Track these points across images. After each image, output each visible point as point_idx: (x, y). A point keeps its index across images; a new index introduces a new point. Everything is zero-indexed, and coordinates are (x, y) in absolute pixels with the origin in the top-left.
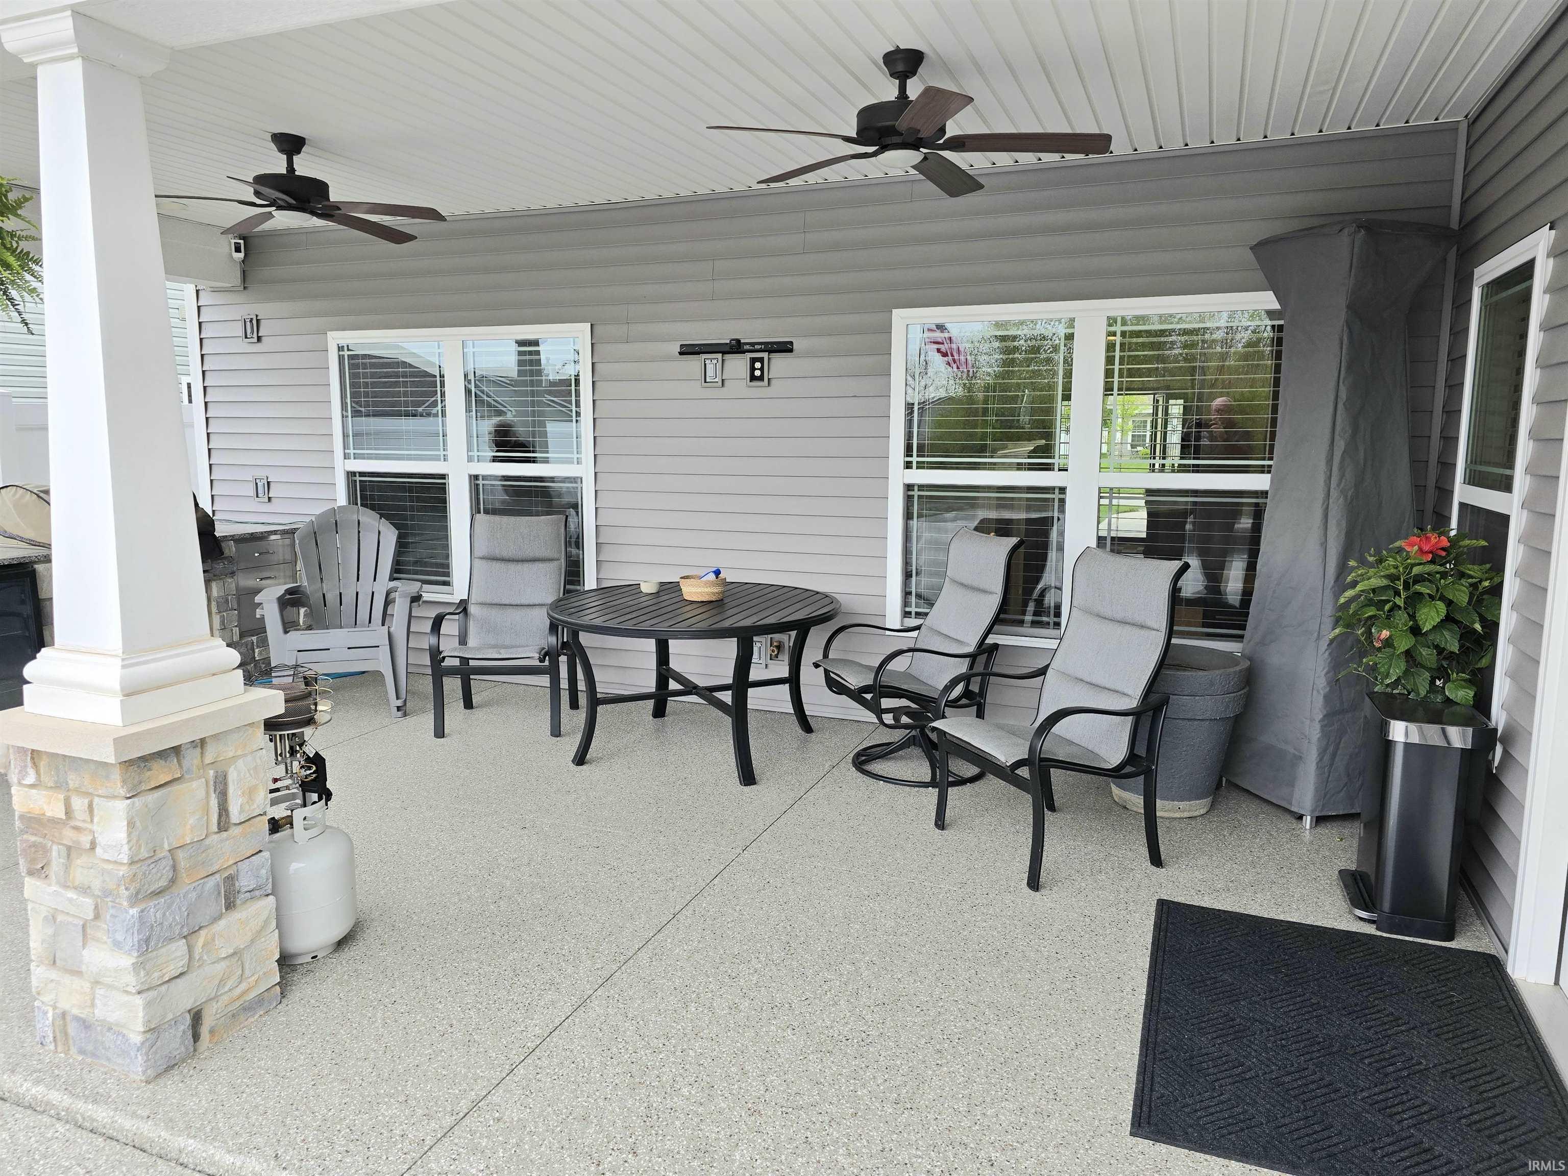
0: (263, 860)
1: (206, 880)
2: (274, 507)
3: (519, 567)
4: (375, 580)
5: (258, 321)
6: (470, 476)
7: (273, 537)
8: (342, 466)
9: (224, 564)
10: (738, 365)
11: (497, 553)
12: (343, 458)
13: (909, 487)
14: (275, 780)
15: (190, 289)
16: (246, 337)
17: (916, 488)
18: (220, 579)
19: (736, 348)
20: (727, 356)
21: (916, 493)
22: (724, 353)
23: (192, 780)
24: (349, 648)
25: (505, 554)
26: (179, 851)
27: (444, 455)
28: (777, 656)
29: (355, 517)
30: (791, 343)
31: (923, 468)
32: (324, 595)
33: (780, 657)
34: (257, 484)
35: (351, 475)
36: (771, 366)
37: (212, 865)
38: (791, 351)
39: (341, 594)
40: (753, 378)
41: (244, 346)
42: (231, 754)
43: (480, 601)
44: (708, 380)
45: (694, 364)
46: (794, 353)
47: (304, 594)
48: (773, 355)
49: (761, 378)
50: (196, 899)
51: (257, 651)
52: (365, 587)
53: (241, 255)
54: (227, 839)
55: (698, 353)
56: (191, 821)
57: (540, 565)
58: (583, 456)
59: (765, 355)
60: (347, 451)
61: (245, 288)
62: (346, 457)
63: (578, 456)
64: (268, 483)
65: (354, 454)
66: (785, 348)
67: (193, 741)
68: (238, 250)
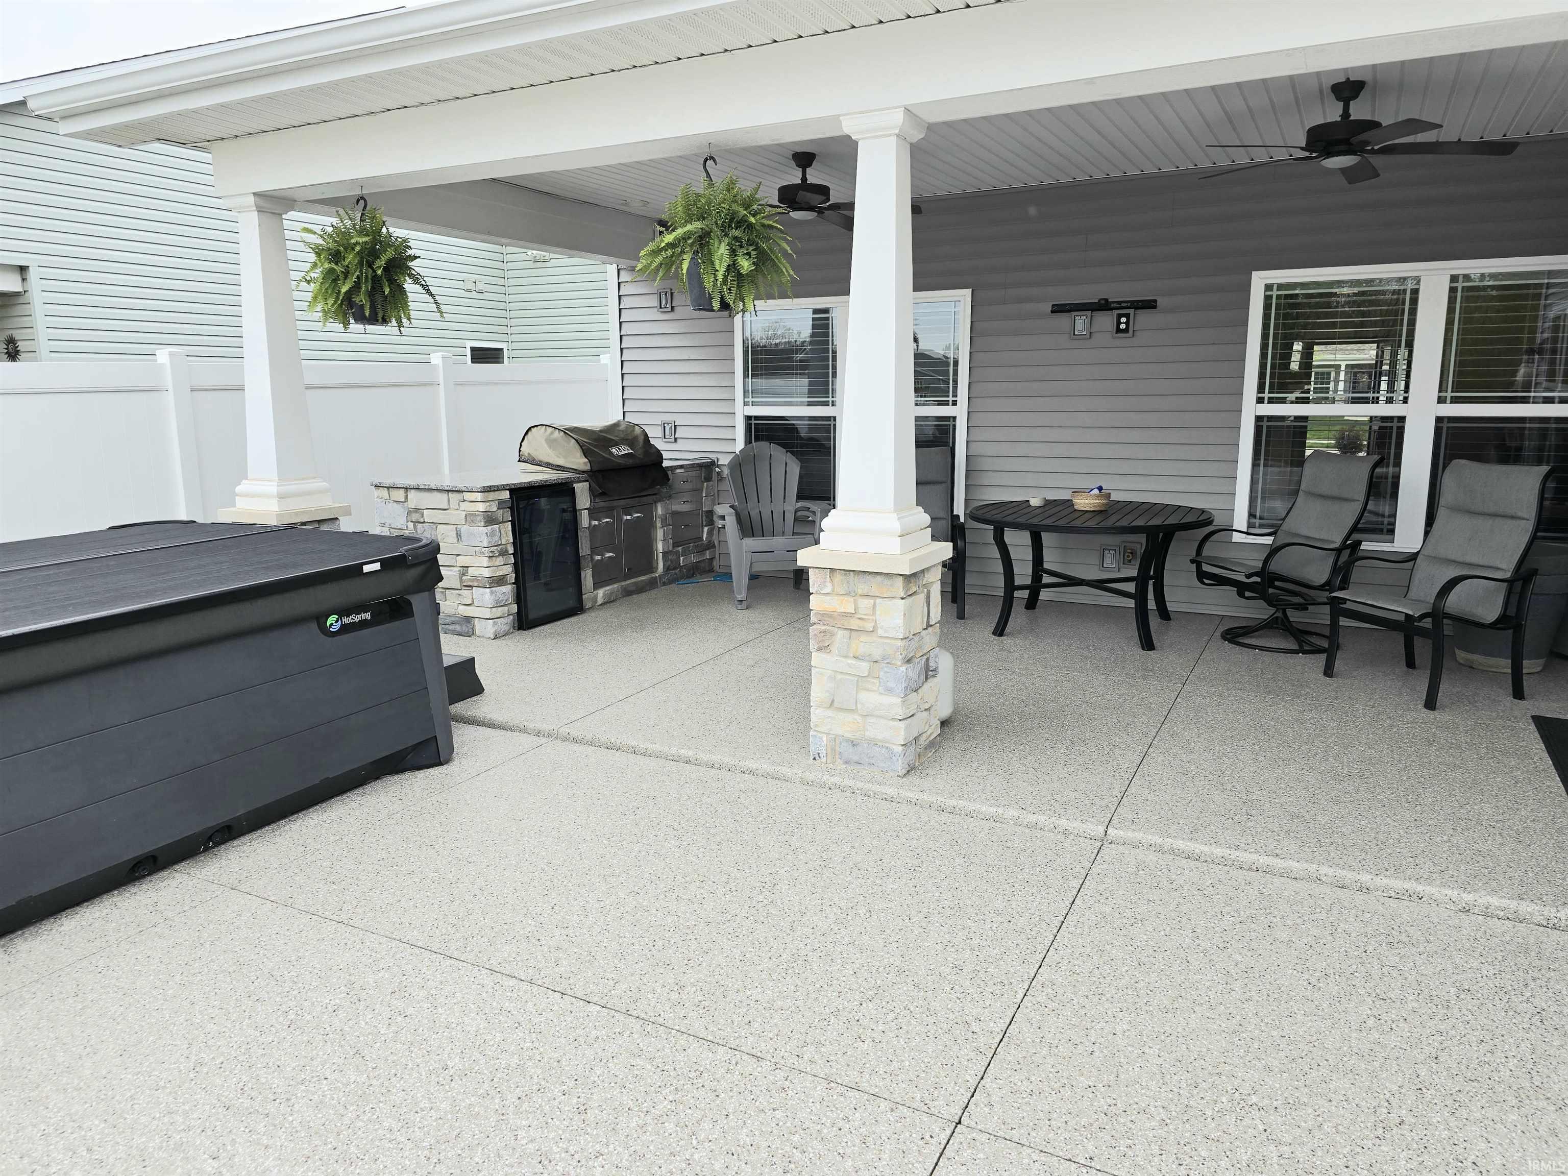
1: (922, 657)
2: (680, 445)
4: (784, 502)
5: (672, 294)
7: (678, 471)
8: (741, 411)
9: (666, 489)
10: (1105, 320)
12: (742, 406)
13: (1259, 419)
15: (612, 269)
16: (661, 308)
17: (1265, 419)
18: (663, 501)
19: (1104, 306)
20: (1095, 313)
21: (1265, 424)
22: (1093, 310)
23: (920, 593)
24: (787, 551)
27: (833, 401)
28: (1130, 561)
29: (768, 452)
30: (1155, 301)
31: (1272, 403)
33: (1133, 562)
34: (665, 427)
35: (748, 418)
36: (1136, 322)
38: (1155, 307)
39: (760, 512)
40: (1119, 330)
41: (655, 314)
44: (1076, 333)
45: (1063, 320)
46: (1158, 309)
48: (1139, 311)
49: (1126, 330)
51: (682, 558)
52: (778, 506)
55: (1069, 311)
56: (919, 619)
57: (932, 487)
58: (958, 399)
59: (1131, 311)
60: (744, 399)
62: (745, 404)
64: (675, 426)
65: (753, 402)
66: (1150, 305)
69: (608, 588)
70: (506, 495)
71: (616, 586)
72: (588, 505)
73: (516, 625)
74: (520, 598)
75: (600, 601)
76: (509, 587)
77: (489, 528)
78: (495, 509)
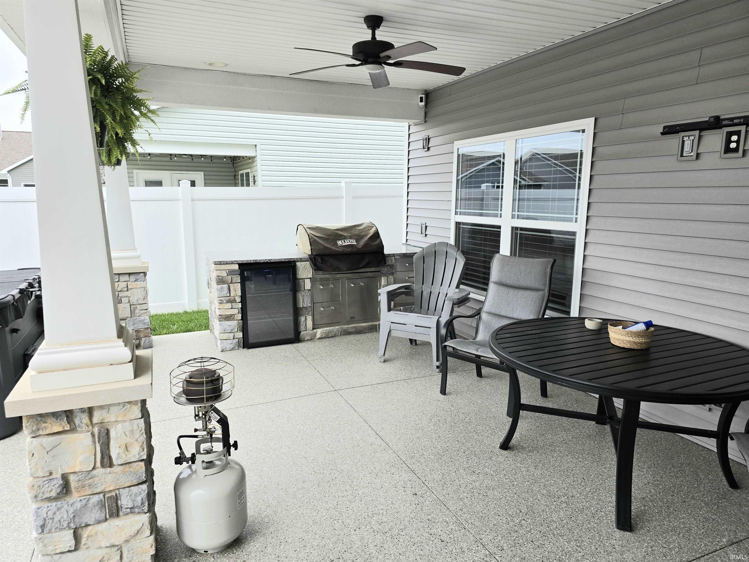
0: (140, 490)
1: (91, 496)
2: (428, 239)
3: (516, 291)
4: (449, 287)
6: (512, 228)
8: (454, 219)
9: (388, 269)
10: (715, 139)
11: (504, 281)
12: (454, 214)
14: (196, 430)
15: (406, 125)
16: (424, 148)
18: (386, 276)
19: (714, 124)
20: (705, 133)
22: (702, 130)
23: (82, 432)
24: (416, 326)
25: (509, 282)
26: (72, 475)
29: (445, 249)
32: (422, 291)
34: (422, 227)
35: (458, 224)
36: (747, 140)
37: (96, 488)
39: (431, 292)
40: (728, 150)
41: (422, 153)
42: (113, 419)
43: (488, 311)
44: (684, 155)
45: (673, 141)
47: (413, 290)
49: (736, 150)
50: (80, 508)
52: (444, 289)
53: (423, 104)
54: (110, 473)
55: (677, 132)
56: (80, 458)
57: (530, 293)
58: (579, 216)
59: (743, 128)
60: (457, 210)
61: (425, 122)
62: (456, 213)
63: (576, 216)
64: (426, 227)
65: (460, 212)
67: (82, 408)
68: (421, 101)
69: (328, 328)
70: (236, 267)
71: (337, 327)
72: (310, 276)
73: (242, 345)
74: (244, 329)
75: (318, 336)
76: (236, 322)
77: (219, 286)
78: (226, 275)
